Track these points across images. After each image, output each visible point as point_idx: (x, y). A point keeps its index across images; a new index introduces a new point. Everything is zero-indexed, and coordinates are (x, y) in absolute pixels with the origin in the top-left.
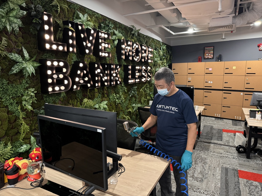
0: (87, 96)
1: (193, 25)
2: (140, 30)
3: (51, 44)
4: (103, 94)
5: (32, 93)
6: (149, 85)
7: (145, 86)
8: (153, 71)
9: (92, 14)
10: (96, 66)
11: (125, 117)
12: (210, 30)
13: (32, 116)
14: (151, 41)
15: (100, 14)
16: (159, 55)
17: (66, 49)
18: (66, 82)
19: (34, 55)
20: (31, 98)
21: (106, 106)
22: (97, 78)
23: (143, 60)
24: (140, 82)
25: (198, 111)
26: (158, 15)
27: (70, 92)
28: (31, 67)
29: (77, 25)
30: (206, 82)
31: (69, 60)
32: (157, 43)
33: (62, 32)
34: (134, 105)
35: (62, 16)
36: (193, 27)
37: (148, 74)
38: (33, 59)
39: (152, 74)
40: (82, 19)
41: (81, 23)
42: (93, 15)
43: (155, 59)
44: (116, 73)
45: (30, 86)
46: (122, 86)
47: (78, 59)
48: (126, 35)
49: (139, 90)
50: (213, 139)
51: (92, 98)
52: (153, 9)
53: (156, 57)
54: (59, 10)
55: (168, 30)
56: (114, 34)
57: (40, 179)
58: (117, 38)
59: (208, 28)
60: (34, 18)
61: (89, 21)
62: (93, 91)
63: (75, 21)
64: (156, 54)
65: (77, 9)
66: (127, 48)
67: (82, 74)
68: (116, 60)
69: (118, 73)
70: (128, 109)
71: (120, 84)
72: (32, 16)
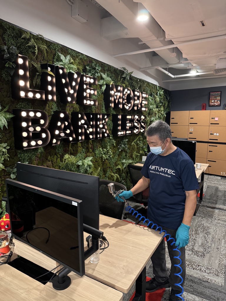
0: (68, 151)
1: (197, 67)
2: (132, 72)
3: (27, 91)
4: (88, 148)
5: (3, 149)
6: (142, 137)
7: (137, 139)
8: (148, 120)
9: (75, 55)
10: (80, 116)
11: (113, 176)
12: (216, 73)
13: (4, 175)
14: (145, 85)
15: (86, 55)
16: (155, 102)
17: (44, 97)
18: (44, 135)
19: (7, 104)
20: (3, 155)
21: (90, 163)
22: (80, 131)
23: (136, 108)
24: (132, 134)
25: (201, 170)
26: (154, 54)
27: (48, 146)
28: (3, 119)
29: (58, 68)
30: (211, 134)
31: (48, 110)
32: (152, 87)
33: (40, 77)
34: (124, 161)
35: (40, 58)
36: (196, 68)
37: (141, 125)
38: (5, 110)
39: (146, 124)
40: (63, 61)
41: (62, 66)
42: (77, 57)
43: (151, 106)
44: (103, 124)
45: (2, 141)
46: (110, 139)
47: (58, 108)
48: (116, 79)
49: (131, 143)
50: (218, 203)
51: (74, 154)
52: (149, 48)
53: (151, 104)
54: (36, 51)
55: (167, 72)
56: (102, 78)
57: (8, 254)
58: (105, 83)
59: (214, 70)
60: (8, 61)
61: (72, 63)
62: (75, 146)
63: (55, 63)
64: (151, 101)
65: (58, 50)
66: (116, 94)
67: (63, 126)
68: (104, 108)
69: (105, 124)
70: (117, 166)
71: (107, 136)
72: (5, 60)
